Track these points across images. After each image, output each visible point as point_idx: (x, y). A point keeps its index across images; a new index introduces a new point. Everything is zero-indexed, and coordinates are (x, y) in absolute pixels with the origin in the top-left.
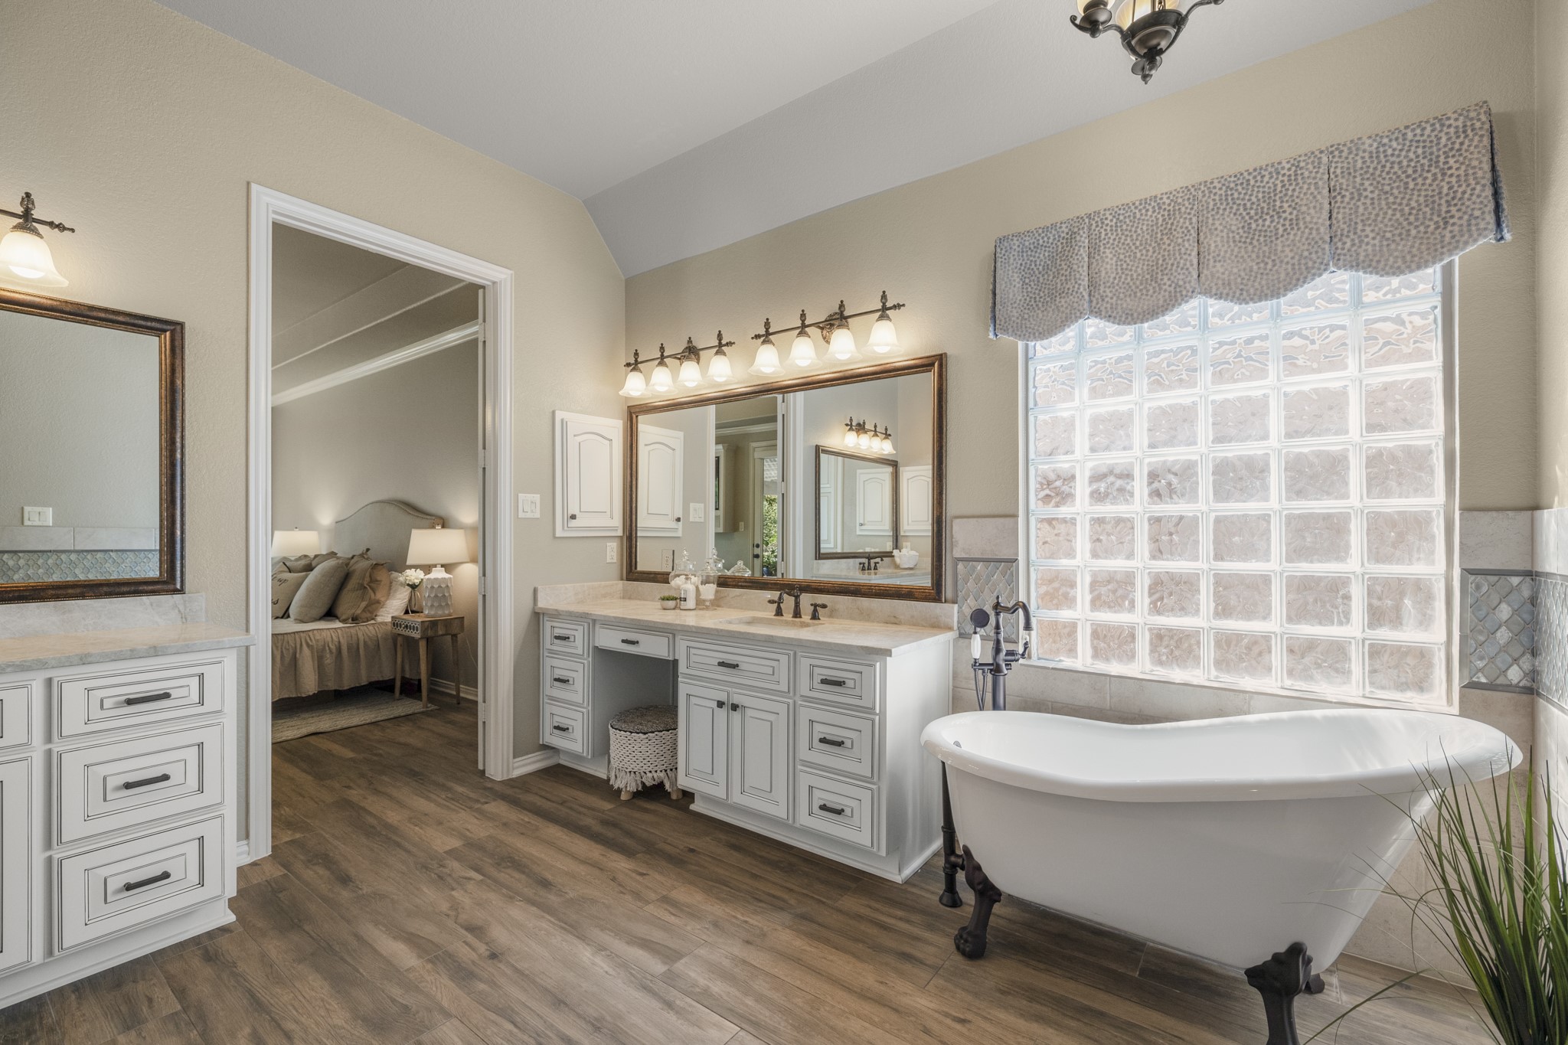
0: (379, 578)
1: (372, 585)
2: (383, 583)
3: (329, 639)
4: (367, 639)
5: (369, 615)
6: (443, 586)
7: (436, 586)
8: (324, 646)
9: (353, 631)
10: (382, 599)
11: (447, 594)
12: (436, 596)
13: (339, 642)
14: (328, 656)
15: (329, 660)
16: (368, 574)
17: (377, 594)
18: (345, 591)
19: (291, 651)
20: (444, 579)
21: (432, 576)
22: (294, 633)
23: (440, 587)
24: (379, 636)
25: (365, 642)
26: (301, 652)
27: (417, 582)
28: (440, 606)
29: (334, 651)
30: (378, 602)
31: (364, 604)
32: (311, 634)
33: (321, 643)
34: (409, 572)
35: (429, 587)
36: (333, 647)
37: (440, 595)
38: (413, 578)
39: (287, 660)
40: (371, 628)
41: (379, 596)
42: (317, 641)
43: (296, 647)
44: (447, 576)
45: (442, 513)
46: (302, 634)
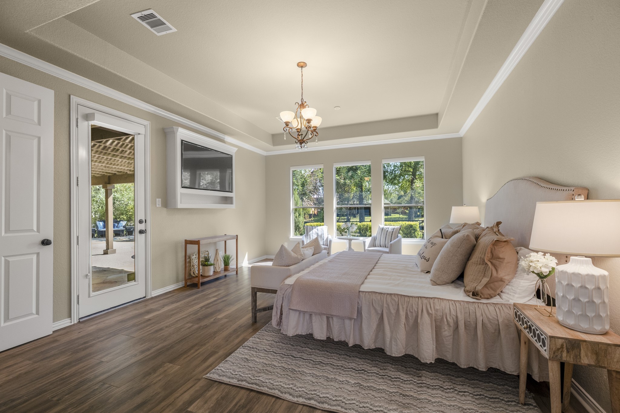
0: (501, 256)
1: (494, 261)
2: (505, 261)
3: (447, 311)
4: (486, 321)
5: (491, 292)
6: (590, 287)
7: (577, 285)
8: (442, 318)
9: (472, 308)
10: (506, 278)
11: (597, 301)
12: (577, 300)
13: (457, 317)
14: (446, 328)
15: (447, 332)
16: (489, 250)
17: (500, 272)
18: (470, 262)
19: (414, 315)
20: (591, 277)
21: (570, 267)
22: (418, 297)
23: (583, 287)
24: (500, 321)
25: (483, 324)
26: (421, 318)
27: (545, 271)
28: (584, 316)
29: (452, 324)
30: (502, 280)
31: (485, 280)
32: (432, 301)
33: (439, 314)
34: (534, 256)
35: (565, 283)
36: (450, 320)
37: (584, 300)
38: (539, 265)
39: (411, 321)
40: (491, 308)
41: (502, 274)
42: (437, 310)
43: (418, 312)
44: (597, 271)
45: (585, 182)
46: (424, 300)
